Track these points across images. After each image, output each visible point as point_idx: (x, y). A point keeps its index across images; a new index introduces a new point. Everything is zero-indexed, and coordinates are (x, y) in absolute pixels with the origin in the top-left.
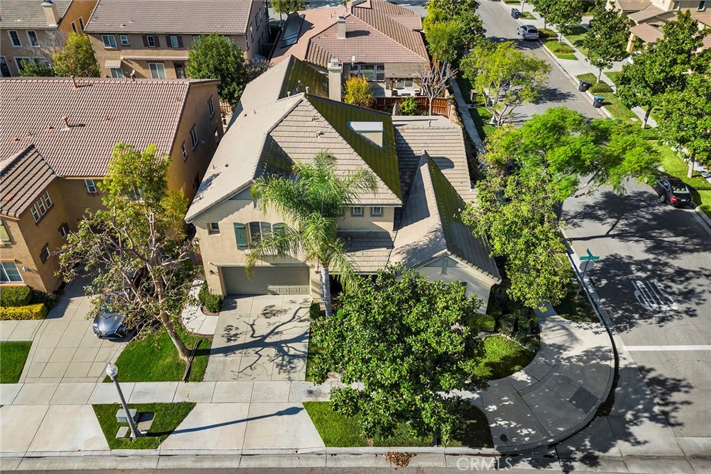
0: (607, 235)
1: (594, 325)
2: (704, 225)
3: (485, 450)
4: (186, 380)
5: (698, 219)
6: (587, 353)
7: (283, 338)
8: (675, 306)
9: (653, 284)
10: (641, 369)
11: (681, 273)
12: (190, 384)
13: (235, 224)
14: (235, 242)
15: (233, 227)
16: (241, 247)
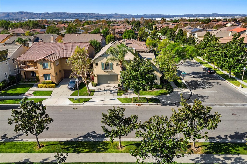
0: (192, 77)
1: (187, 89)
2: (217, 76)
3: (159, 104)
4: (89, 95)
5: (216, 76)
6: (184, 92)
7: (112, 90)
8: (207, 87)
9: (202, 84)
10: (197, 95)
11: (209, 82)
12: (90, 96)
13: (102, 63)
14: (101, 68)
15: (101, 64)
16: (102, 69)
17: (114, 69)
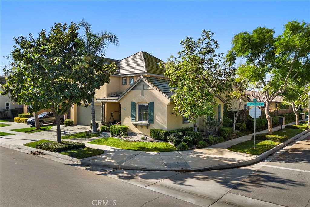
3: (74, 159)
10: (259, 171)
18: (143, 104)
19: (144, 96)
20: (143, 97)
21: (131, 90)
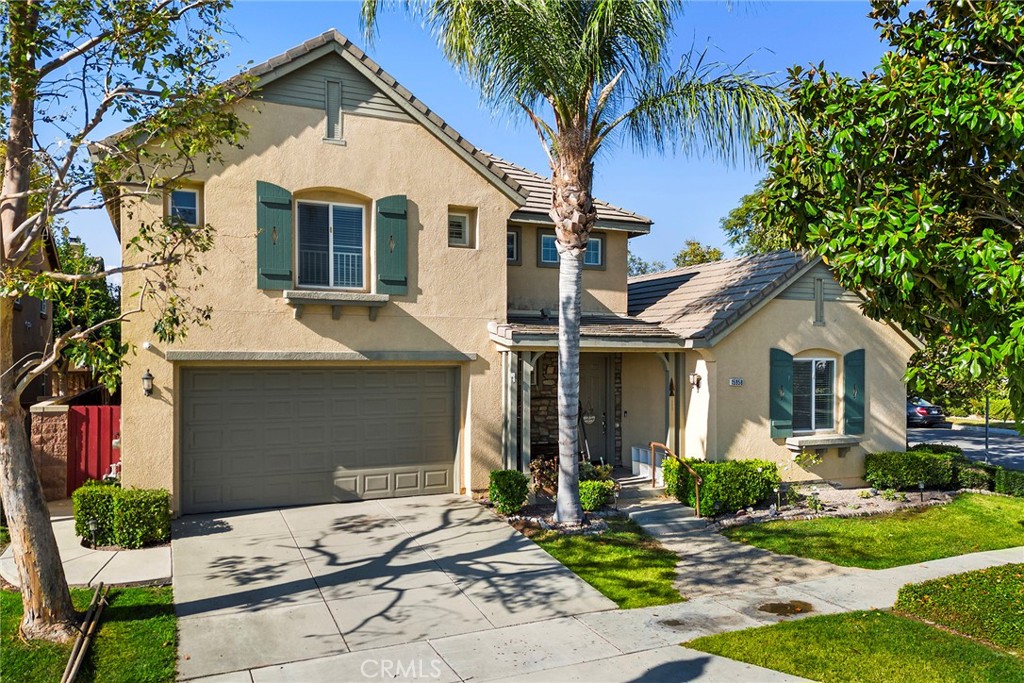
13: (264, 189)
14: (252, 256)
15: (252, 197)
16: (270, 279)
17: (424, 279)
18: (814, 360)
19: (824, 325)
20: (823, 330)
21: (778, 297)
